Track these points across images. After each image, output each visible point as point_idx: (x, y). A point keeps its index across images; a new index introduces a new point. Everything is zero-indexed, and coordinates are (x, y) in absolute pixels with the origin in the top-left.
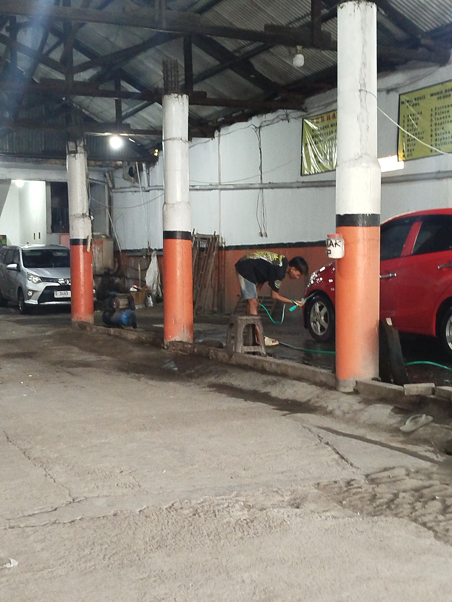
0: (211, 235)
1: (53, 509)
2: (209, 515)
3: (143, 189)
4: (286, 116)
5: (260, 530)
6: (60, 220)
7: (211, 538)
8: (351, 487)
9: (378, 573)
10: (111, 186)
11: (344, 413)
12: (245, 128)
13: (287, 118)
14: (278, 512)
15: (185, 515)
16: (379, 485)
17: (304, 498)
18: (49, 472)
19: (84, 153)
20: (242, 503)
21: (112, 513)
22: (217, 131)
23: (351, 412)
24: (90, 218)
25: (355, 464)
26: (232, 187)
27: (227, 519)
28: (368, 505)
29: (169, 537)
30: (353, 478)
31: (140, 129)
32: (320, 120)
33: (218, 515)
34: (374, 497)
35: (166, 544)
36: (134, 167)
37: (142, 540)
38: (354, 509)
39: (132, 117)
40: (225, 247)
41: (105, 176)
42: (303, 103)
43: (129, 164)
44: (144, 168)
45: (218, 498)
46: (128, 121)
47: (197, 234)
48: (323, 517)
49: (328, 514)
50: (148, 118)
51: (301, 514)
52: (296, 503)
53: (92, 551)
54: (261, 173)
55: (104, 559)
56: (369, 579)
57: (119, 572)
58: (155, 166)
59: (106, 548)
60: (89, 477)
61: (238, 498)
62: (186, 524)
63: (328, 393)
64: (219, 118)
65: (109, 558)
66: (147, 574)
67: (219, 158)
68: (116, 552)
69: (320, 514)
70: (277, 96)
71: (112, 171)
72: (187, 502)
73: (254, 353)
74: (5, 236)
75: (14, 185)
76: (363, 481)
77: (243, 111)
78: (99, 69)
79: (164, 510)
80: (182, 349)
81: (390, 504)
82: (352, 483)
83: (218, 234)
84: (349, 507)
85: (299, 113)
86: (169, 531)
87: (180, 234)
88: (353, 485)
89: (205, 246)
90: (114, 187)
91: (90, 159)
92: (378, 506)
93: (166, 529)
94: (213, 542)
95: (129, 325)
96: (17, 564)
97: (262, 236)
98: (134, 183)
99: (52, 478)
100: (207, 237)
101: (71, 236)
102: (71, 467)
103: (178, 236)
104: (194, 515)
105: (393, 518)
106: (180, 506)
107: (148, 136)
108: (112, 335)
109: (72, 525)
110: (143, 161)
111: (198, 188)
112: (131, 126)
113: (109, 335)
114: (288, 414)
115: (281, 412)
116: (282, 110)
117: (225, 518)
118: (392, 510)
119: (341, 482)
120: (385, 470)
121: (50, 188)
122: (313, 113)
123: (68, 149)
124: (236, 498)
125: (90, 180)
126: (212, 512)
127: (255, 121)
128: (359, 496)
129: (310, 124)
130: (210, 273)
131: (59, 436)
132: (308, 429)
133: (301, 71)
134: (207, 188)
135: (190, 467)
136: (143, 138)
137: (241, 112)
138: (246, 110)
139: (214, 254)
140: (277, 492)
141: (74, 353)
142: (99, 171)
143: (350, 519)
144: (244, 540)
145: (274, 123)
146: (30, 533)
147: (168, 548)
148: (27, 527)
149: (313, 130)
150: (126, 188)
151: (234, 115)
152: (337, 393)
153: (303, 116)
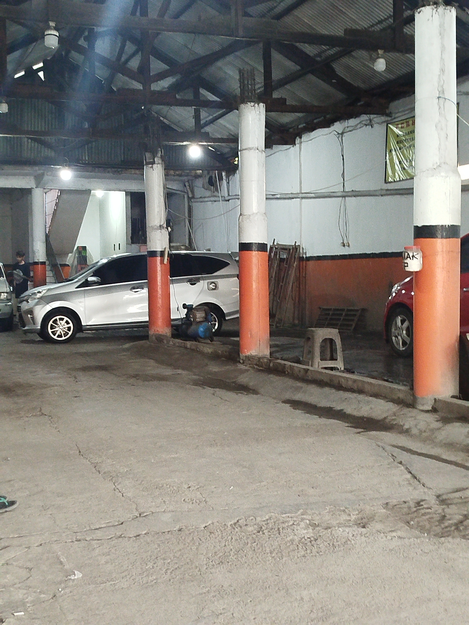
0: (292, 246)
1: (120, 523)
2: (273, 532)
3: (223, 198)
4: (369, 121)
5: (323, 549)
6: (139, 230)
7: (273, 555)
8: (420, 507)
9: (439, 594)
10: (190, 196)
11: (421, 432)
12: (328, 134)
13: (370, 124)
14: (344, 531)
15: (249, 532)
16: (450, 506)
17: (371, 518)
18: (118, 487)
19: (162, 164)
20: (308, 522)
21: (177, 527)
22: (298, 138)
23: (427, 431)
24: (168, 229)
25: (428, 484)
26: (313, 195)
27: (291, 537)
28: (436, 526)
29: (232, 553)
30: (423, 498)
31: (220, 137)
32: (405, 125)
33: (283, 532)
34: (443, 518)
35: (227, 560)
36: (213, 176)
37: (205, 556)
38: (421, 529)
39: (211, 125)
40: (306, 257)
41: (185, 186)
42: (388, 108)
43: (208, 173)
44: (224, 177)
45: (284, 516)
46: (208, 129)
47: (277, 244)
48: (389, 538)
49: (394, 534)
50: (228, 126)
51: (367, 534)
52: (363, 523)
53: (155, 566)
54: (344, 180)
55: (166, 573)
56: (429, 600)
57: (180, 587)
58: (235, 175)
59: (169, 563)
60: (157, 492)
61: (304, 516)
62: (249, 541)
63: (406, 410)
64: (300, 125)
65: (171, 573)
66: (207, 589)
67: (300, 166)
68: (178, 567)
69: (386, 535)
70: (360, 101)
71: (192, 180)
72: (252, 519)
73: (332, 369)
74: (85, 247)
75: (94, 195)
76: (433, 502)
77: (325, 117)
78: (178, 77)
79: (229, 526)
80: (258, 363)
81: (459, 525)
82: (421, 503)
83: (299, 244)
84: (417, 528)
85: (383, 118)
86: (232, 547)
87: (256, 245)
88: (422, 505)
89: (285, 257)
90: (193, 197)
91: (167, 169)
92: (446, 527)
93: (229, 545)
94: (275, 559)
95: (205, 338)
96: (81, 575)
97: (344, 246)
98: (214, 192)
99: (120, 492)
100: (287, 247)
101: (148, 247)
102: (139, 482)
103: (254, 248)
104: (259, 532)
105: (461, 540)
106: (245, 523)
107: (228, 144)
108: (189, 349)
109: (136, 539)
110: (223, 170)
111: (278, 196)
112: (210, 135)
113: (186, 348)
114: (362, 432)
115: (355, 430)
116: (365, 115)
117: (289, 536)
118: (460, 531)
119: (411, 502)
120: (457, 491)
121: (129, 198)
122: (397, 117)
123: (146, 160)
124: (302, 516)
125: (168, 190)
126: (276, 529)
127: (338, 127)
128: (428, 517)
129: (394, 129)
130: (291, 284)
131: (130, 450)
132: (382, 447)
133: (384, 75)
134: (288, 196)
135: (258, 484)
136: (222, 146)
137: (323, 118)
138: (328, 116)
139: (295, 266)
140: (344, 511)
141: (149, 366)
142: (178, 181)
143: (415, 539)
144: (307, 558)
145: (358, 129)
146: (95, 546)
147: (229, 564)
148: (93, 540)
149: (398, 136)
150: (205, 197)
151: (315, 121)
152: (415, 410)
153: (388, 121)
